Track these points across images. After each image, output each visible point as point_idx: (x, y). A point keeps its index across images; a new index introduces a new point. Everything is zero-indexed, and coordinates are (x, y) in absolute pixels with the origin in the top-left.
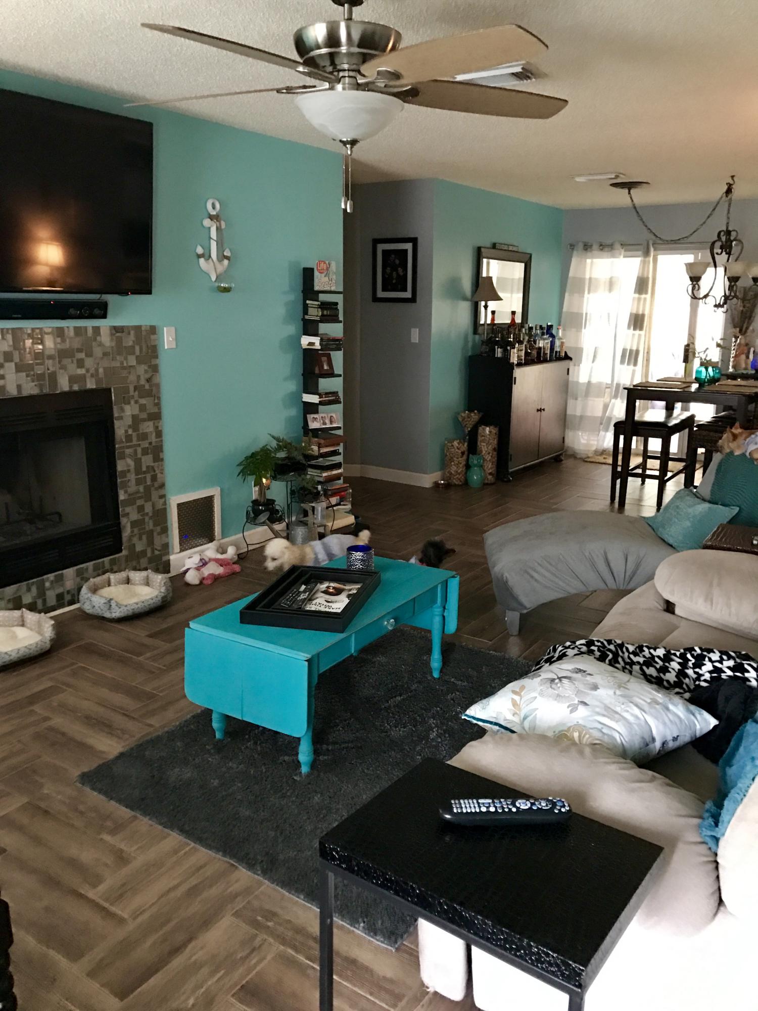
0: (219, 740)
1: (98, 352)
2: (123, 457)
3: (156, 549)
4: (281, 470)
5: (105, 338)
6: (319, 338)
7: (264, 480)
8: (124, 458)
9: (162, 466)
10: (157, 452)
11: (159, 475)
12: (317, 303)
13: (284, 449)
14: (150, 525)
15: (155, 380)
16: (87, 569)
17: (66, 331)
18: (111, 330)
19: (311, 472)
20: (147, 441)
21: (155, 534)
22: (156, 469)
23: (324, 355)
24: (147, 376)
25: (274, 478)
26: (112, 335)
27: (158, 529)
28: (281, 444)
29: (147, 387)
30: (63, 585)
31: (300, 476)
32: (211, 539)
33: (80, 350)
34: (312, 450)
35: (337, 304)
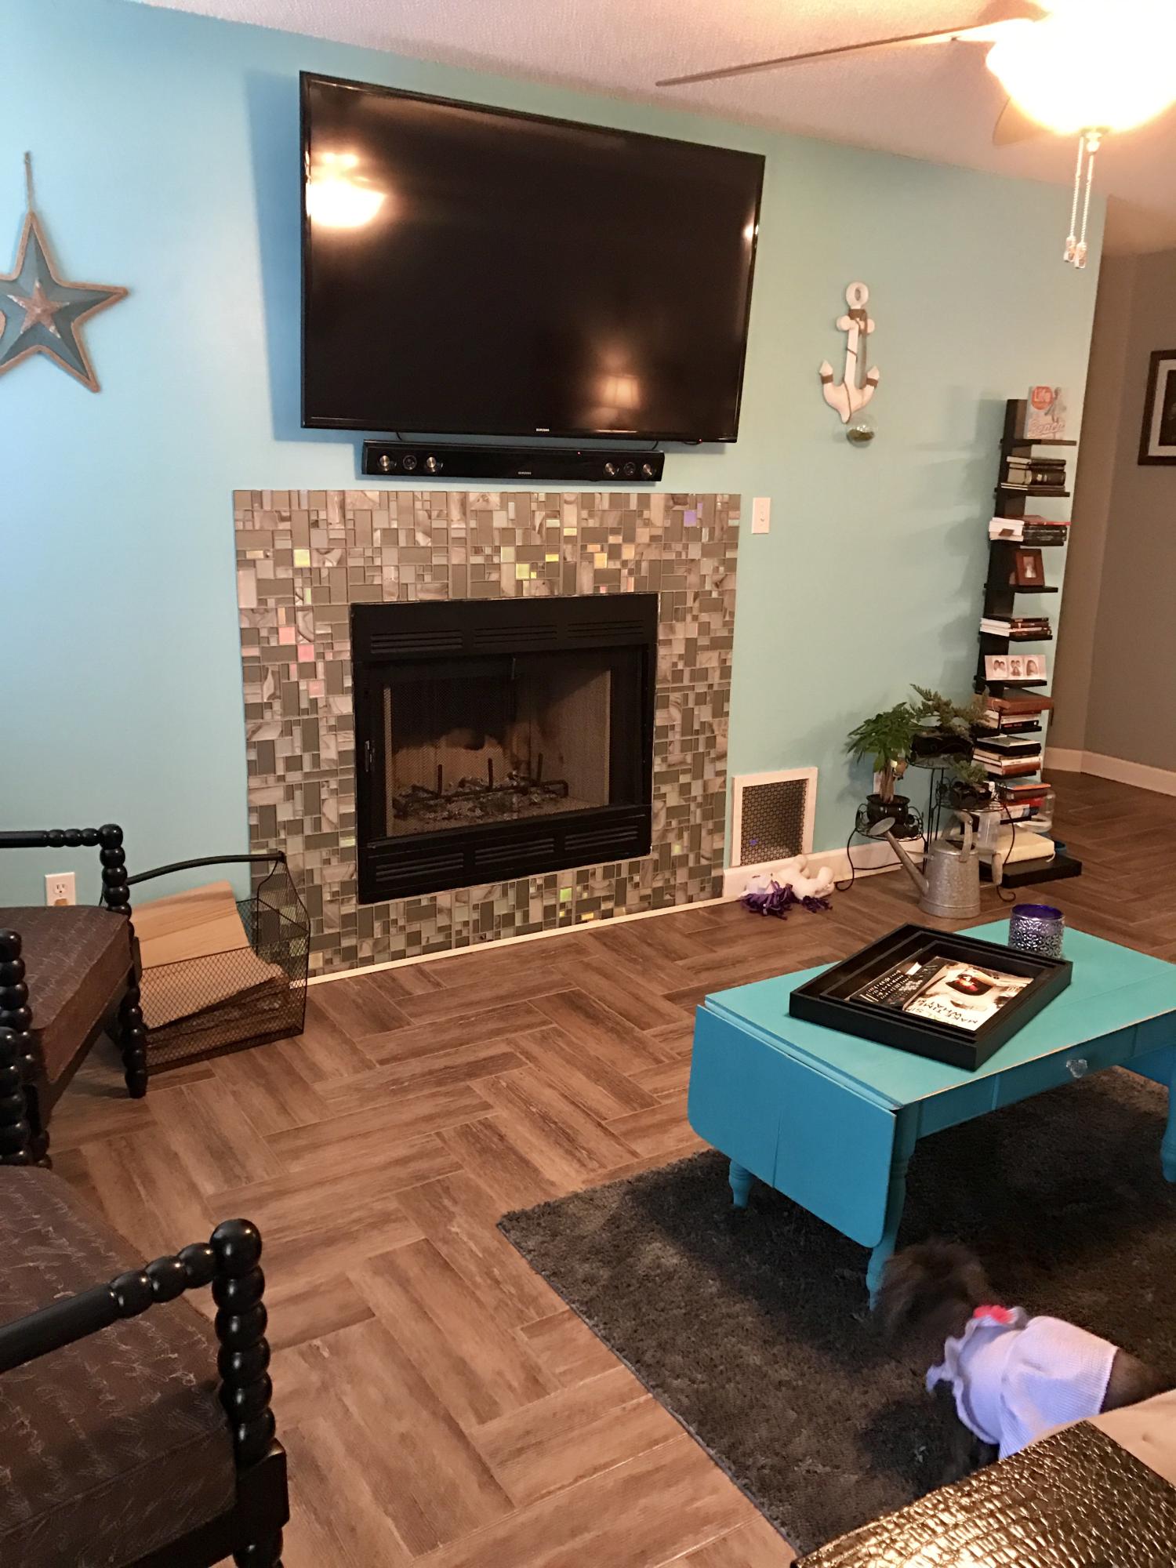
0: (739, 1209)
1: (643, 535)
2: (666, 706)
3: (703, 857)
4: (924, 748)
5: (656, 513)
6: (1023, 523)
7: (895, 764)
8: (668, 707)
9: (726, 723)
10: (720, 700)
11: (719, 739)
12: (1026, 461)
13: (936, 713)
14: (697, 817)
15: (727, 586)
16: (594, 874)
17: (597, 501)
18: (667, 500)
19: (979, 755)
20: (706, 683)
21: (704, 833)
22: (715, 727)
23: (1028, 553)
24: (718, 578)
25: (911, 760)
26: (667, 509)
27: (710, 825)
28: (930, 703)
29: (715, 595)
30: (556, 894)
31: (958, 761)
32: (795, 849)
33: (615, 531)
34: (986, 718)
35: (1063, 463)
